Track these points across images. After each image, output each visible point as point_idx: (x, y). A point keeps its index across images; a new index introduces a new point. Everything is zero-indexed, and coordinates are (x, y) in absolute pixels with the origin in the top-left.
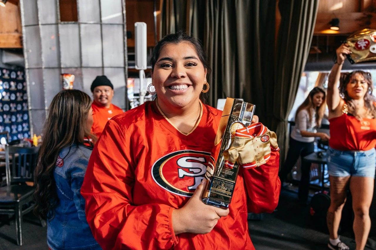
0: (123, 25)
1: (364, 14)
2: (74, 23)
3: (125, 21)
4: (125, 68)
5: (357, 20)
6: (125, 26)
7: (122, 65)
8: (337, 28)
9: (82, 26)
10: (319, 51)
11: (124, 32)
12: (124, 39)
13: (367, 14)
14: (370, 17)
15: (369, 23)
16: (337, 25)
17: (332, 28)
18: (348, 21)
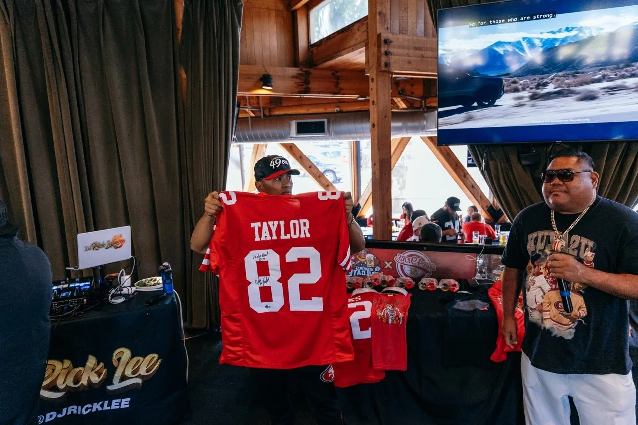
1: (301, 70)
5: (293, 77)
8: (270, 88)
10: (253, 115)
13: (304, 70)
14: (308, 74)
15: (307, 82)
16: (269, 84)
17: (264, 87)
18: (283, 77)
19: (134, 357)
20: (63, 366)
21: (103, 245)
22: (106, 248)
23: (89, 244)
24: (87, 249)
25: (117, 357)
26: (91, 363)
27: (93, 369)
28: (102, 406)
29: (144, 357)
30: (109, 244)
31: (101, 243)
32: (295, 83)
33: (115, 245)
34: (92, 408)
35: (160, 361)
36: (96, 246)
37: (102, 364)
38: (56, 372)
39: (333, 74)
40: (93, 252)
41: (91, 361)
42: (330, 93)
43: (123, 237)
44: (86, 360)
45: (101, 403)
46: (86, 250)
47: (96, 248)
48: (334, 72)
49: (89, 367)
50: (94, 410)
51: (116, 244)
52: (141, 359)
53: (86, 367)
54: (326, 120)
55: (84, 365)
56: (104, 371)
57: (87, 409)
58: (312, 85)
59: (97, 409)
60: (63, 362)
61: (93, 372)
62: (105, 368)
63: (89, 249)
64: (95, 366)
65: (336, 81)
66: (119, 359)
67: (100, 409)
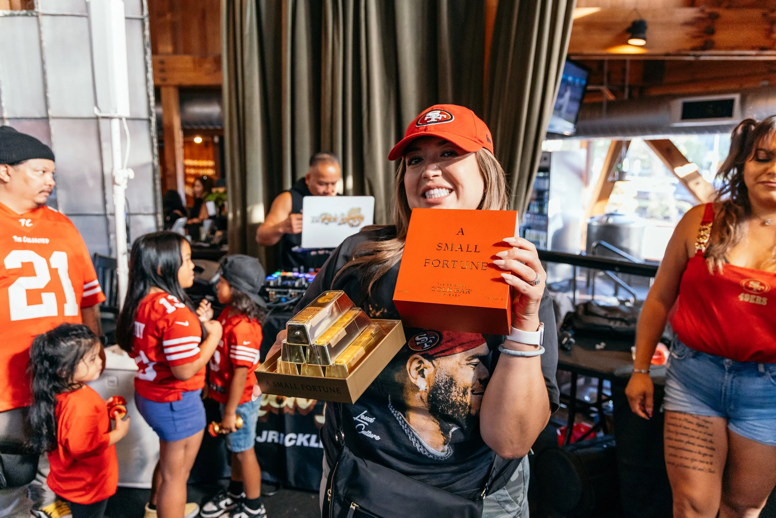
0: (142, 20)
1: (702, 11)
2: (26, 15)
3: (146, 12)
4: (149, 121)
5: (687, 24)
6: (147, 24)
7: (145, 115)
8: (641, 42)
9: (45, 21)
10: (611, 97)
11: (144, 37)
12: (145, 53)
13: (708, 10)
14: (714, 17)
15: (711, 31)
16: (641, 35)
17: (632, 41)
18: (668, 25)
21: (335, 220)
22: (340, 224)
23: (317, 214)
24: (315, 220)
28: (309, 440)
30: (343, 219)
31: (333, 215)
32: (687, 34)
33: (351, 221)
34: (296, 439)
36: (326, 219)
39: (764, 15)
40: (320, 226)
42: (753, 48)
43: (363, 213)
45: (307, 436)
46: (313, 222)
47: (326, 221)
48: (766, 11)
50: (299, 443)
54: (737, 97)
57: (291, 440)
58: (721, 37)
59: (302, 443)
63: (317, 221)
65: (767, 26)
67: (306, 444)
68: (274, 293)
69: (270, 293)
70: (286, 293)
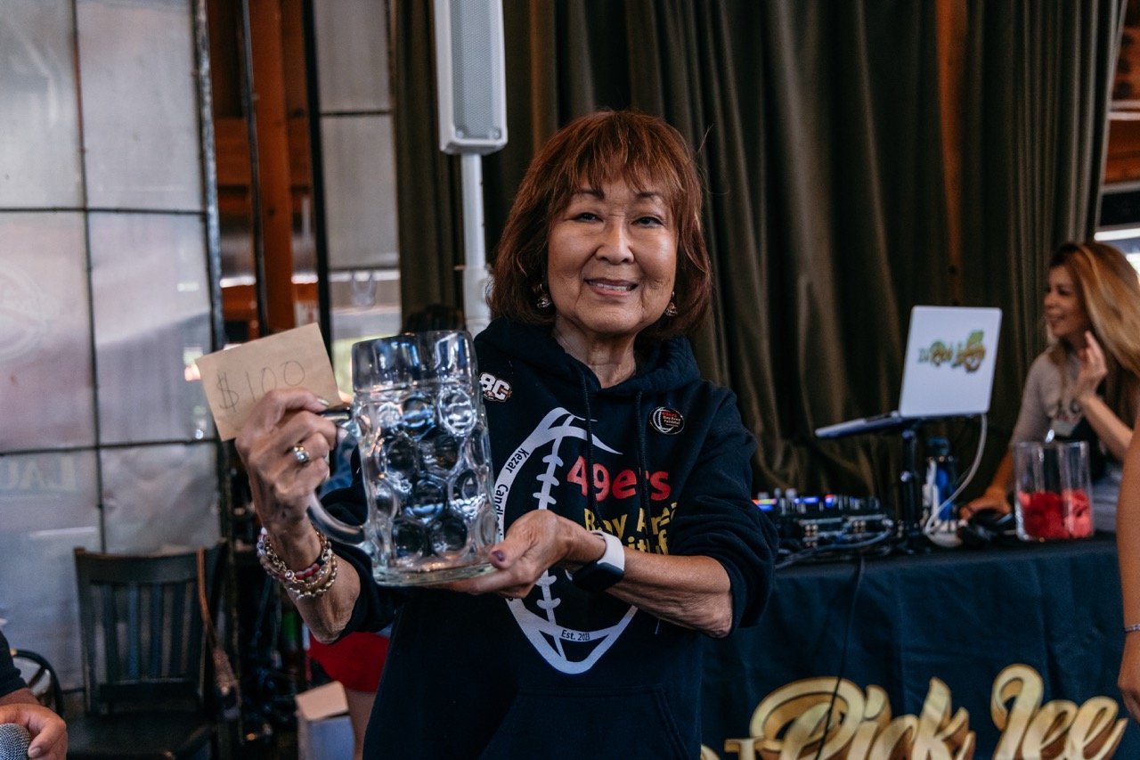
4: (204, 217)
7: (193, 203)
19: (1048, 702)
20: (865, 705)
21: (949, 356)
22: (955, 366)
23: (928, 343)
24: (922, 359)
25: (1008, 695)
26: (937, 708)
27: (940, 729)
29: (1079, 704)
30: (959, 356)
31: (948, 347)
33: (969, 360)
35: (1122, 725)
36: (939, 354)
37: (962, 715)
38: (849, 727)
40: (928, 367)
41: (938, 698)
43: (985, 341)
44: (923, 693)
47: (938, 359)
49: (931, 721)
51: (968, 358)
52: (1070, 708)
53: (924, 720)
55: (918, 711)
56: (968, 741)
60: (865, 695)
61: (940, 737)
62: (971, 729)
63: (926, 359)
64: (946, 721)
66: (1010, 704)
68: (815, 527)
69: (808, 528)
70: (838, 526)
